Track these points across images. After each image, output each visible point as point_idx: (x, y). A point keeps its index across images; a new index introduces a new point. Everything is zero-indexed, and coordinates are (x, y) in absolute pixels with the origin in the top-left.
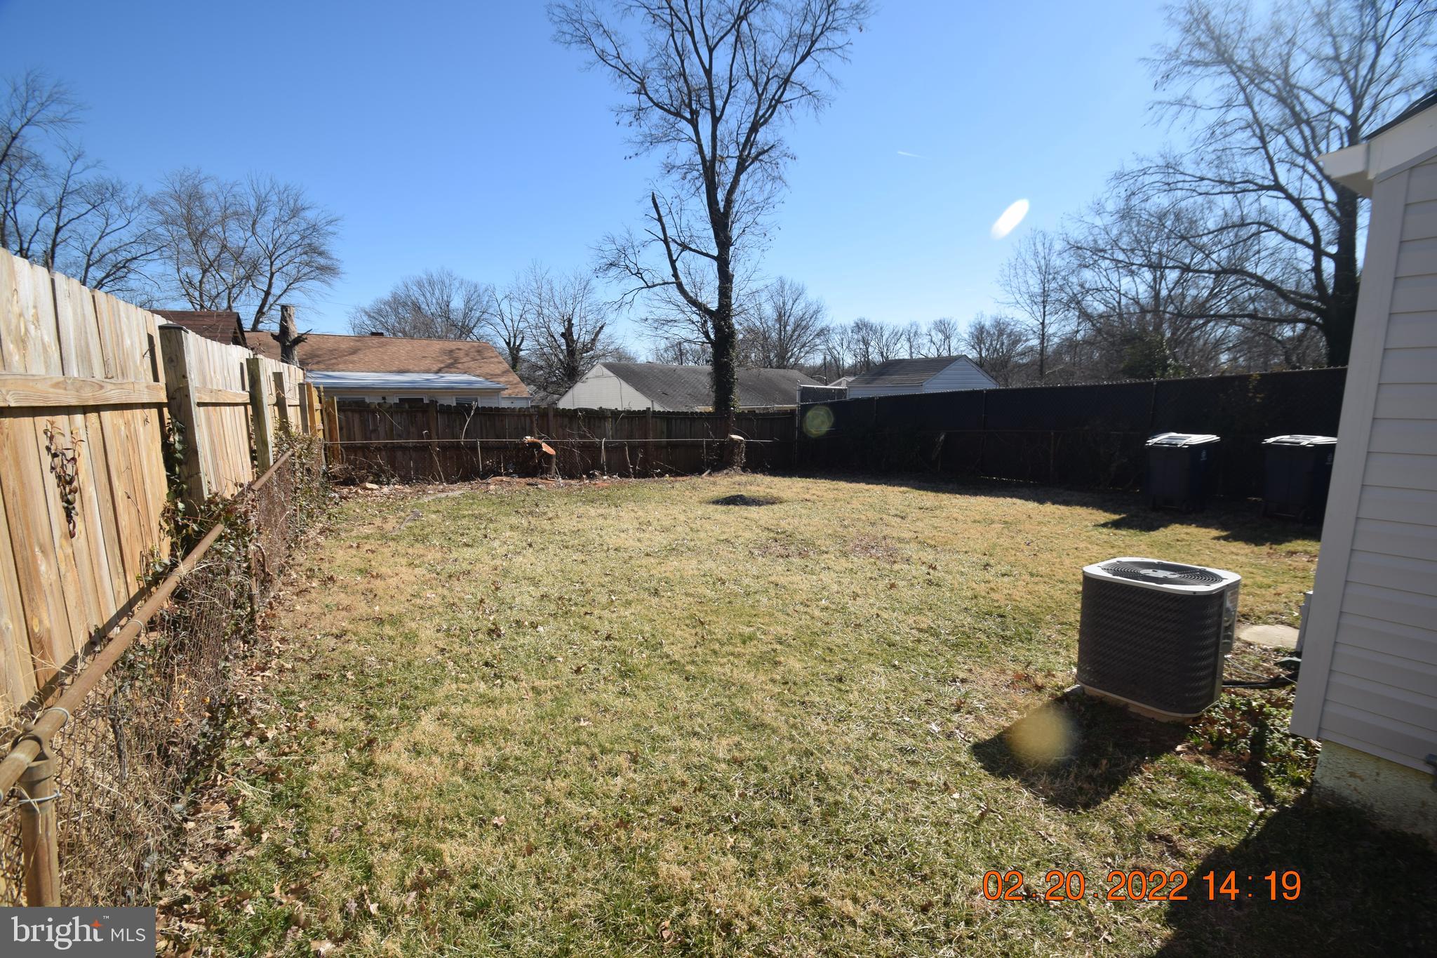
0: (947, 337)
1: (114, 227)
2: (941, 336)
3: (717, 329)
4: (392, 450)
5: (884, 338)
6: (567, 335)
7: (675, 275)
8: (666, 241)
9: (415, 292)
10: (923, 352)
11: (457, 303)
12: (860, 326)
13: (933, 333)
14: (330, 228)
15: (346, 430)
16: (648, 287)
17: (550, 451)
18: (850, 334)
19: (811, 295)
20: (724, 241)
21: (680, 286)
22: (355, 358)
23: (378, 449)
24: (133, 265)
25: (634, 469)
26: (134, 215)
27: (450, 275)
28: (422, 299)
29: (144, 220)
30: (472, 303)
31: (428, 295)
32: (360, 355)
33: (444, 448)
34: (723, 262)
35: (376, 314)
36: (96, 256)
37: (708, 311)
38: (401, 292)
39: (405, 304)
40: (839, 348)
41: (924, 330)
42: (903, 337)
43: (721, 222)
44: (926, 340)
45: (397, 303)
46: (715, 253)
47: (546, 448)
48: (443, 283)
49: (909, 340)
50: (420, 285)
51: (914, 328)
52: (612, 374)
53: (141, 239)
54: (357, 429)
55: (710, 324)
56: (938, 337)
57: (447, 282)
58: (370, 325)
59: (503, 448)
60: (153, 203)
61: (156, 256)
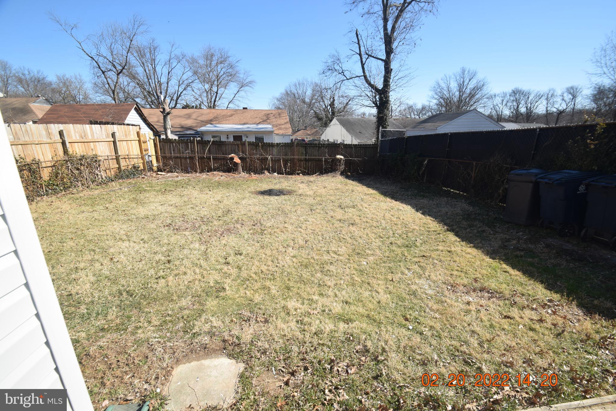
0: (574, 97)
2: (570, 96)
3: (381, 99)
5: (530, 99)
6: (332, 105)
7: (364, 72)
8: (360, 55)
10: (556, 106)
12: (515, 92)
13: (565, 95)
15: (163, 150)
16: (347, 79)
17: (238, 161)
18: (509, 97)
19: (480, 76)
20: (389, 51)
21: (365, 77)
25: (285, 170)
34: (387, 63)
37: (377, 90)
40: (500, 105)
41: (559, 92)
42: (543, 98)
43: (388, 40)
44: (559, 99)
46: (384, 58)
49: (547, 99)
51: (552, 92)
52: (339, 123)
54: (167, 150)
55: (377, 97)
56: (568, 97)
59: (222, 159)
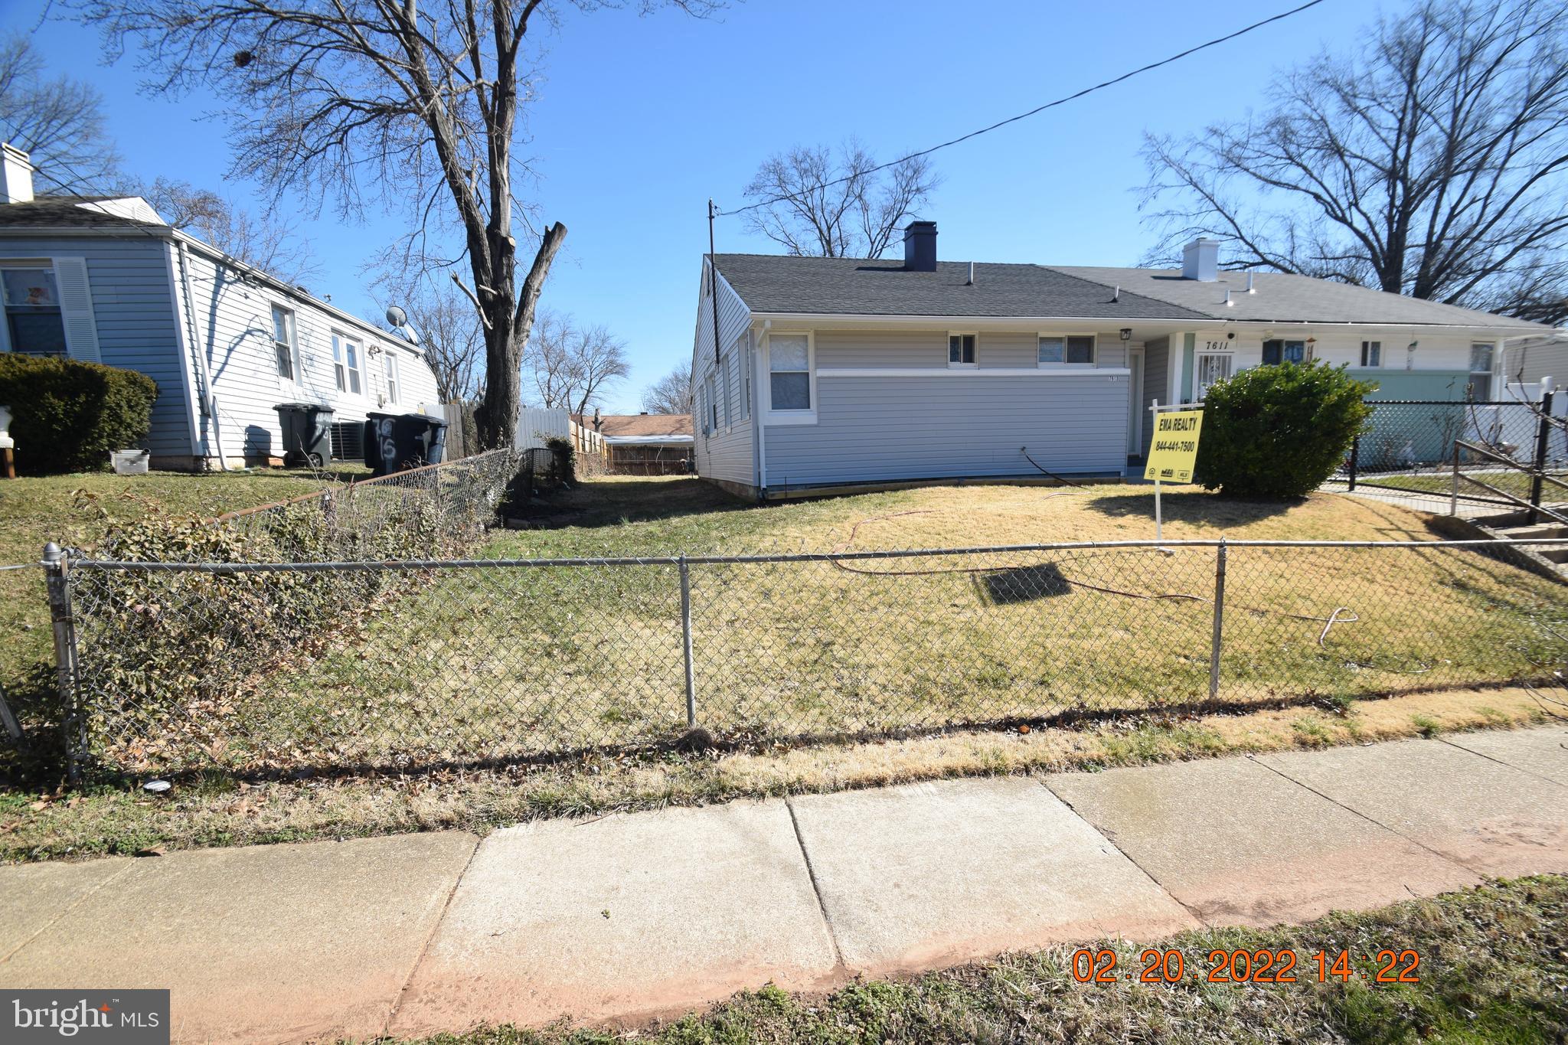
15: (615, 457)
22: (629, 427)
32: (633, 426)
54: (619, 458)
59: (672, 464)
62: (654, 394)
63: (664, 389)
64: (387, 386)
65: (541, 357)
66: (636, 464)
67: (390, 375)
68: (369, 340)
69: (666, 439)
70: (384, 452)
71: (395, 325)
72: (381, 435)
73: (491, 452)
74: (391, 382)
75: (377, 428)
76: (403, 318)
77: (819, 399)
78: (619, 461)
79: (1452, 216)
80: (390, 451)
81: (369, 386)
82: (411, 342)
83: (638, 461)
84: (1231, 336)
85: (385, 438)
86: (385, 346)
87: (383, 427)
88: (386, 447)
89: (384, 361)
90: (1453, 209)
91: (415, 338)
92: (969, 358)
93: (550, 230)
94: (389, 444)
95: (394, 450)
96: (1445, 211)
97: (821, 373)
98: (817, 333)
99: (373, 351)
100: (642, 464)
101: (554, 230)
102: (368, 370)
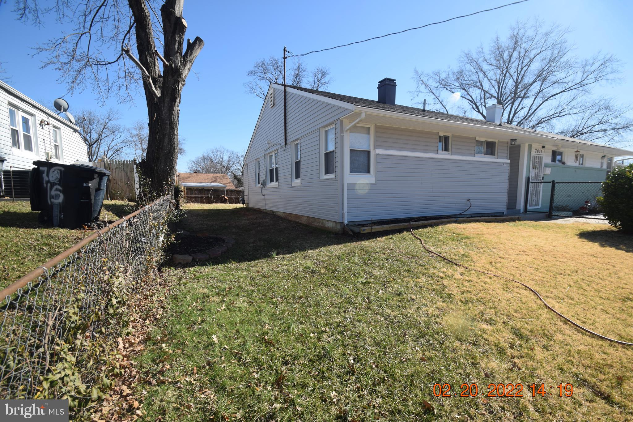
1: (117, 137)
4: (195, 198)
9: (211, 155)
11: (226, 158)
14: (184, 142)
15: (187, 193)
17: (227, 198)
22: (189, 179)
23: (193, 197)
24: (121, 150)
26: (122, 133)
27: (223, 148)
28: (213, 157)
29: (125, 135)
30: (231, 158)
31: (215, 155)
32: (191, 178)
33: (206, 197)
35: (197, 163)
36: (110, 147)
38: (206, 155)
39: (207, 159)
45: (204, 158)
47: (226, 197)
48: (221, 151)
50: (213, 152)
53: (124, 141)
54: (189, 194)
57: (222, 150)
58: (195, 167)
59: (217, 198)
60: (128, 130)
61: (128, 146)
62: (193, 164)
63: (198, 162)
64: (53, 148)
65: (138, 143)
66: (198, 197)
67: (56, 141)
68: (40, 116)
69: (209, 185)
70: (52, 197)
71: (60, 110)
72: (48, 182)
73: (161, 199)
74: (56, 146)
75: (45, 175)
76: (66, 106)
77: (376, 167)
78: (189, 196)
79: (515, 114)
80: (57, 197)
81: (39, 146)
82: (71, 122)
83: (200, 196)
84: (543, 147)
85: (53, 185)
86: (52, 121)
87: (51, 174)
88: (53, 193)
89: (51, 131)
90: (516, 110)
91: (73, 121)
92: (446, 149)
93: (191, 42)
94: (56, 190)
95: (62, 196)
96: (513, 110)
97: (379, 151)
98: (376, 127)
99: (42, 123)
100: (202, 197)
101: (195, 42)
102: (38, 136)
